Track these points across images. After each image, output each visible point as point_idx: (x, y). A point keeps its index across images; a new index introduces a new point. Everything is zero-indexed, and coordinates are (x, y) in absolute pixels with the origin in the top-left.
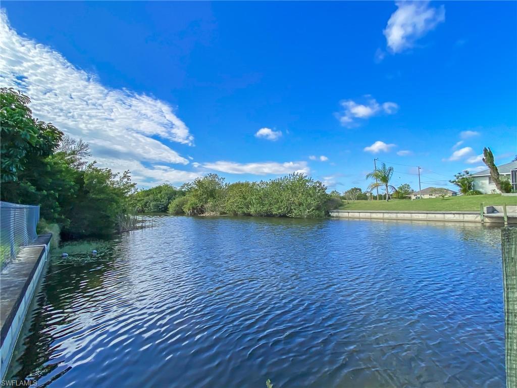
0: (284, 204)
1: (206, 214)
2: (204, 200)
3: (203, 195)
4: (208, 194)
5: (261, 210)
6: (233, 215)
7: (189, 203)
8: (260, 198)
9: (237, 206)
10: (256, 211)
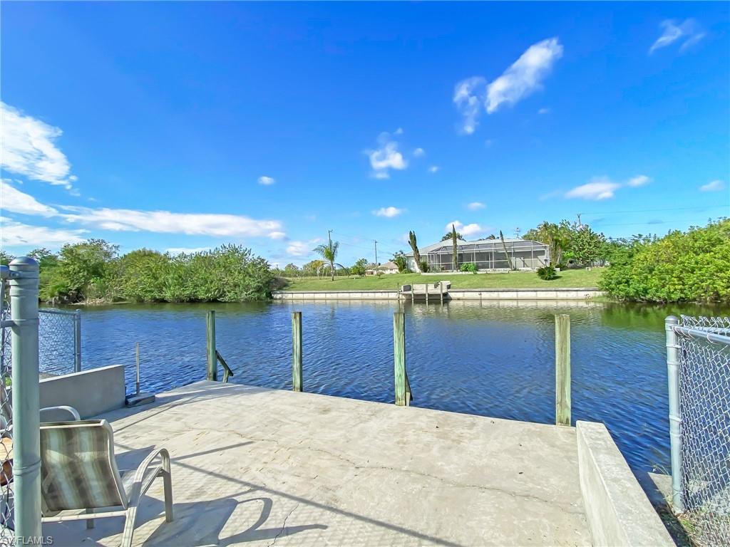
0: (215, 286)
1: (88, 302)
2: (82, 280)
3: (79, 272)
4: (88, 271)
5: (181, 294)
6: (135, 302)
7: (51, 286)
8: (180, 277)
9: (143, 289)
10: (173, 296)
